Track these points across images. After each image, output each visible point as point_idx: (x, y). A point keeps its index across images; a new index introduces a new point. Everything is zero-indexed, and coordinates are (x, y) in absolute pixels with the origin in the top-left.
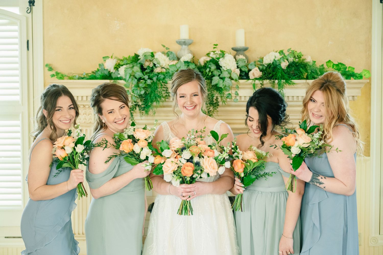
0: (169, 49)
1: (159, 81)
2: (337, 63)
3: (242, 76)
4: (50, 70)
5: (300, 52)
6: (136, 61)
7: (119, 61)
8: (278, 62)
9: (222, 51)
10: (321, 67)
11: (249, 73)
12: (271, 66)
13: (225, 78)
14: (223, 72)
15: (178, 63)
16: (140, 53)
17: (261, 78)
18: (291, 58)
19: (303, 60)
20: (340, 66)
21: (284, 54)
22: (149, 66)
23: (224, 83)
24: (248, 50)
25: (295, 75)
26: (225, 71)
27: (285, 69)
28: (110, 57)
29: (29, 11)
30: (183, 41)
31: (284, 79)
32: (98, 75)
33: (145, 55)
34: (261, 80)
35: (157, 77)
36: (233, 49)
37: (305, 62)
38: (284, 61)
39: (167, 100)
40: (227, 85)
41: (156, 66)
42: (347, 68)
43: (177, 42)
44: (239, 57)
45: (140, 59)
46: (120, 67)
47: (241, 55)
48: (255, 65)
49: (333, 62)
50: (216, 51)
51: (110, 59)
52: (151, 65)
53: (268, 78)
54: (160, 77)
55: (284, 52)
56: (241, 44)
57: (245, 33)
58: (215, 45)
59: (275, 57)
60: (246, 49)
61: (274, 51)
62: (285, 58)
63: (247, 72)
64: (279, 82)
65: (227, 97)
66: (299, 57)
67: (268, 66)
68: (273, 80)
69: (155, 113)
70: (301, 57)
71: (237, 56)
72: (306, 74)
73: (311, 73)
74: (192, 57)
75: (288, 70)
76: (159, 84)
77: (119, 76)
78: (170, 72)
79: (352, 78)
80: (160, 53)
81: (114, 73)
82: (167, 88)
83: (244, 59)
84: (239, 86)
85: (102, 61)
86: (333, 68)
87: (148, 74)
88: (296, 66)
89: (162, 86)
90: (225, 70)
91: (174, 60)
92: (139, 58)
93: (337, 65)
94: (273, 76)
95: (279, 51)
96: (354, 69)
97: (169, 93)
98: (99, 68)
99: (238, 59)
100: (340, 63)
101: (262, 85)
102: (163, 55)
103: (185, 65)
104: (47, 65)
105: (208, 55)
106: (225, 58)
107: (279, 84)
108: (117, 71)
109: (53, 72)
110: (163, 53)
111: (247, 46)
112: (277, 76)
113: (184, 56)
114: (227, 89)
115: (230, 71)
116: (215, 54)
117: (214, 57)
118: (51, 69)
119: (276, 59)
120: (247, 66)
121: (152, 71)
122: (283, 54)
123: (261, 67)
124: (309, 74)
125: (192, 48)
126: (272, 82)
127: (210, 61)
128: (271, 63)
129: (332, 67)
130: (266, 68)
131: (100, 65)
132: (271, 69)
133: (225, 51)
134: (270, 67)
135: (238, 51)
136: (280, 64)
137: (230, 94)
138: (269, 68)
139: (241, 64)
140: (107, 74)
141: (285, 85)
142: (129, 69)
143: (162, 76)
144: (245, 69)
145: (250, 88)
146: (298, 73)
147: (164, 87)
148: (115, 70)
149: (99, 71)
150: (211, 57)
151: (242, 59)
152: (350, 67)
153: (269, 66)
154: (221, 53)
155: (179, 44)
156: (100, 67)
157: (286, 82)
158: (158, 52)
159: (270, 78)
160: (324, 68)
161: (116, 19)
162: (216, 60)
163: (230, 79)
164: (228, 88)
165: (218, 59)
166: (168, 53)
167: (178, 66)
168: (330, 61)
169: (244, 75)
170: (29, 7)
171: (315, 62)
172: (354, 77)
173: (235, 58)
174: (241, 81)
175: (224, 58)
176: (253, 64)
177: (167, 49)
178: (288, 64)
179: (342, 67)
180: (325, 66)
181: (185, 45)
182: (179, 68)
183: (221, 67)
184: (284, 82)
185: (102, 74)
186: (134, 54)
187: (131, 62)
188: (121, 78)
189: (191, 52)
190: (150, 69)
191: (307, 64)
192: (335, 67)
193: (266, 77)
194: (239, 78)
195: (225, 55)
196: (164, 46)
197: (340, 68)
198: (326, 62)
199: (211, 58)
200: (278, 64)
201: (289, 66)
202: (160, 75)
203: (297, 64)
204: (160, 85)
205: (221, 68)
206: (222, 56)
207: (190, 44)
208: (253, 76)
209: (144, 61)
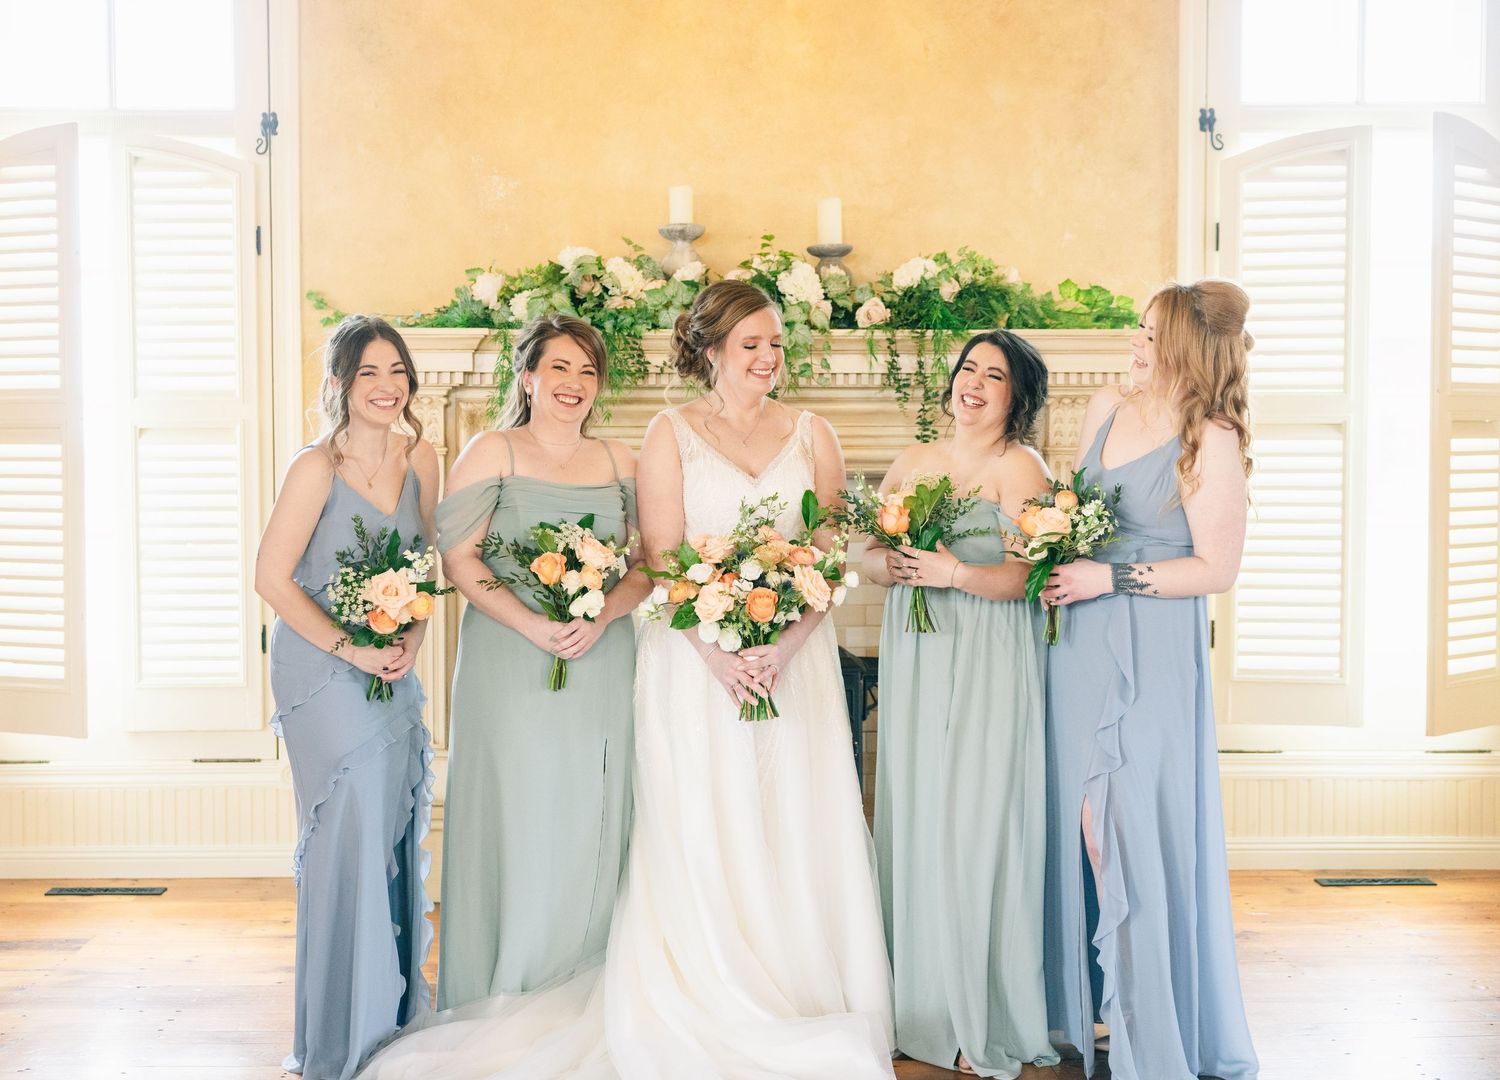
0: (641, 249)
1: (620, 331)
2: (1089, 288)
3: (837, 321)
4: (321, 308)
5: (990, 260)
6: (557, 279)
7: (508, 283)
8: (930, 283)
9: (784, 255)
10: (1046, 299)
11: (857, 313)
12: (914, 293)
13: (793, 323)
14: (788, 309)
15: (668, 284)
16: (567, 259)
17: (889, 325)
18: (967, 271)
19: (998, 279)
20: (1095, 293)
21: (949, 262)
22: (591, 294)
23: (792, 337)
24: (850, 254)
25: (980, 315)
26: (791, 305)
27: (951, 301)
28: (487, 269)
29: (261, 150)
30: (679, 228)
31: (948, 328)
32: (456, 315)
33: (580, 263)
34: (890, 328)
35: (613, 321)
36: (810, 251)
37: (1004, 284)
38: (950, 281)
39: (640, 382)
40: (801, 342)
41: (610, 293)
42: (1113, 298)
43: (661, 232)
44: (828, 270)
45: (567, 274)
46: (513, 297)
47: (835, 265)
48: (873, 292)
49: (1076, 285)
50: (768, 254)
51: (486, 273)
52: (598, 290)
53: (906, 325)
54: (622, 320)
55: (949, 256)
56: (831, 238)
57: (843, 209)
58: (765, 237)
59: (925, 269)
60: (843, 252)
61: (920, 255)
62: (951, 271)
63: (851, 310)
64: (936, 335)
65: (799, 374)
66: (988, 270)
67: (905, 294)
68: (919, 331)
69: (608, 416)
70: (991, 272)
71: (823, 269)
72: (1007, 316)
73: (1019, 312)
74: (704, 270)
75: (960, 305)
76: (620, 340)
77: (511, 319)
78: (649, 308)
79: (1126, 326)
80: (622, 260)
81: (498, 312)
82: (641, 350)
83: (841, 277)
84: (833, 348)
85: (463, 281)
86: (1077, 300)
87: (592, 314)
88: (980, 293)
89: (628, 347)
90: (795, 302)
91: (655, 278)
92: (562, 272)
93: (1089, 292)
94: (920, 318)
95: (933, 256)
96: (1132, 301)
97: (649, 363)
98: (456, 300)
99: (827, 275)
100: (1096, 287)
101: (893, 343)
102: (627, 263)
103: (689, 290)
104: (310, 294)
105: (746, 265)
106: (793, 271)
107: (936, 340)
108: (505, 306)
109: (329, 314)
110: (627, 259)
111: (849, 243)
112: (931, 320)
113: (683, 268)
114: (799, 351)
115: (806, 307)
116: (768, 261)
117: (764, 268)
118: (321, 304)
119: (927, 277)
120: (849, 294)
121: (600, 306)
122: (946, 262)
123: (888, 297)
124: (1015, 314)
125: (701, 249)
126: (916, 335)
127: (754, 280)
128: (915, 286)
129: (1073, 298)
130: (902, 299)
131: (456, 291)
132: (914, 301)
133: (793, 255)
134: (911, 296)
135: (823, 255)
136: (937, 290)
137: (808, 366)
138: (909, 300)
139: (835, 289)
140: (479, 314)
141: (952, 343)
142: (539, 300)
143: (629, 320)
144: (844, 301)
145: (862, 352)
146: (984, 312)
147: (633, 349)
148: (499, 303)
149: (457, 306)
150: (756, 270)
151: (837, 275)
152: (1121, 297)
153: (909, 294)
154: (782, 259)
155: (666, 237)
156: (458, 297)
157: (955, 335)
158: (614, 257)
159: (912, 325)
160: (1052, 301)
161: (496, 171)
162: (769, 276)
163: (806, 326)
164: (801, 350)
165: (775, 274)
166: (641, 259)
167: (670, 291)
168: (1068, 281)
169: (844, 317)
170: (264, 139)
171: (1029, 285)
172: (1133, 325)
173: (818, 272)
174: (837, 333)
175: (790, 273)
176: (866, 288)
177: (637, 248)
178: (957, 289)
179: (1100, 299)
180: (1057, 297)
181: (684, 239)
182: (673, 297)
183: (784, 296)
184: (948, 336)
185: (467, 315)
186: (548, 264)
187: (544, 283)
188: (517, 325)
189: (699, 258)
190: (595, 299)
191: (1010, 290)
192: (1081, 298)
193: (902, 321)
194: (830, 325)
195: (793, 264)
196: (629, 243)
197: (1096, 301)
198: (1059, 285)
199: (755, 273)
200: (932, 288)
201: (960, 296)
202: (621, 317)
203: (982, 290)
204: (623, 342)
205: (783, 299)
206: (783, 267)
207: (697, 237)
208: (866, 320)
209: (580, 279)
